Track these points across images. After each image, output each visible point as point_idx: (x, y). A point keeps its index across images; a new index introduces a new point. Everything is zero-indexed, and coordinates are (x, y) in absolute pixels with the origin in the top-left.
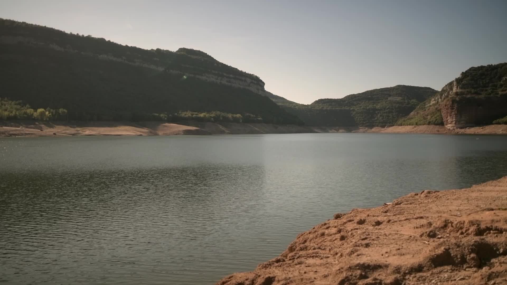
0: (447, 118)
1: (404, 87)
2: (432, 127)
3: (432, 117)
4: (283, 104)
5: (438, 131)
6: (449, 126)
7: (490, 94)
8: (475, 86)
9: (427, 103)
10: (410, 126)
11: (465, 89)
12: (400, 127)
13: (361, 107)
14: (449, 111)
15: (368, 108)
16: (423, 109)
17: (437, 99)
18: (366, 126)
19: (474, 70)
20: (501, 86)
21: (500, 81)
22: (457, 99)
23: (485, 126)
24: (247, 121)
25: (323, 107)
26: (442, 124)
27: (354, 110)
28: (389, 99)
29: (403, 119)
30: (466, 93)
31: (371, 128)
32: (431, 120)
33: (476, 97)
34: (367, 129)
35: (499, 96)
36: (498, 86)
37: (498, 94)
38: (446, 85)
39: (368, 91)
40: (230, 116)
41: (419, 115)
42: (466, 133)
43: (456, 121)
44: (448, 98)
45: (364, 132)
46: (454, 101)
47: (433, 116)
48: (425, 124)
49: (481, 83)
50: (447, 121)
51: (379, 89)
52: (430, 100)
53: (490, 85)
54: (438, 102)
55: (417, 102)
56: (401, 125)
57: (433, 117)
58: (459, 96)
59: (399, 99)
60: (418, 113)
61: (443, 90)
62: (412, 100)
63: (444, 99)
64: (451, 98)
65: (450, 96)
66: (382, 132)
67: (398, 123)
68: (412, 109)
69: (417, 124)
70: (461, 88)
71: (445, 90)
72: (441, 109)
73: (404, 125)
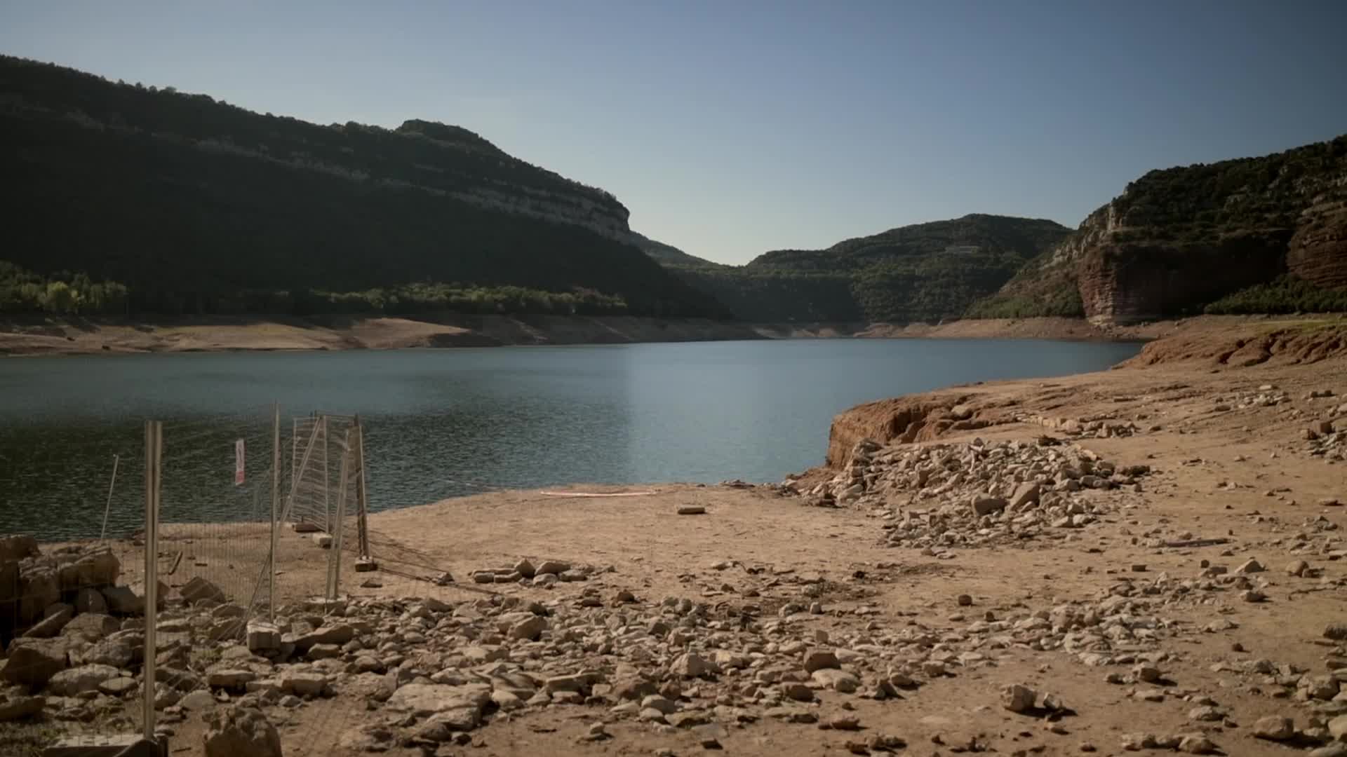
0: (1092, 299)
1: (986, 218)
2: (1055, 321)
3: (1054, 297)
4: (675, 266)
5: (1071, 332)
6: (1098, 320)
7: (1198, 238)
8: (1161, 218)
9: (1042, 262)
10: (1001, 321)
11: (1135, 224)
12: (976, 324)
13: (875, 271)
14: (1098, 280)
15: (893, 273)
16: (1034, 275)
17: (1067, 249)
18: (892, 321)
19: (1157, 178)
20: (1225, 217)
21: (1222, 206)
22: (1118, 251)
23: (1184, 320)
24: (589, 310)
25: (778, 273)
26: (1080, 314)
27: (858, 280)
28: (949, 249)
29: (983, 303)
30: (1138, 235)
31: (904, 326)
32: (1053, 306)
33: (1165, 246)
34: (891, 327)
35: (1218, 242)
36: (1217, 218)
37: (1217, 238)
38: (1090, 216)
39: (893, 231)
40: (544, 296)
41: (1023, 292)
42: (1139, 336)
43: (1114, 307)
44: (1095, 249)
45: (884, 337)
46: (1108, 256)
47: (1057, 295)
48: (1038, 315)
49: (1175, 210)
50: (1093, 306)
51: (922, 226)
52: (1052, 253)
53: (1199, 215)
54: (1070, 258)
55: (1018, 257)
56: (979, 318)
57: (1058, 297)
58: (1120, 244)
59: (973, 250)
60: (1020, 287)
61: (1084, 229)
62: (1006, 254)
63: (1085, 250)
64: (1102, 248)
65: (1100, 245)
66: (931, 335)
67: (972, 314)
68: (1005, 275)
69: (1017, 315)
70: (1127, 224)
71: (1087, 228)
72: (1077, 276)
73: (986, 317)
